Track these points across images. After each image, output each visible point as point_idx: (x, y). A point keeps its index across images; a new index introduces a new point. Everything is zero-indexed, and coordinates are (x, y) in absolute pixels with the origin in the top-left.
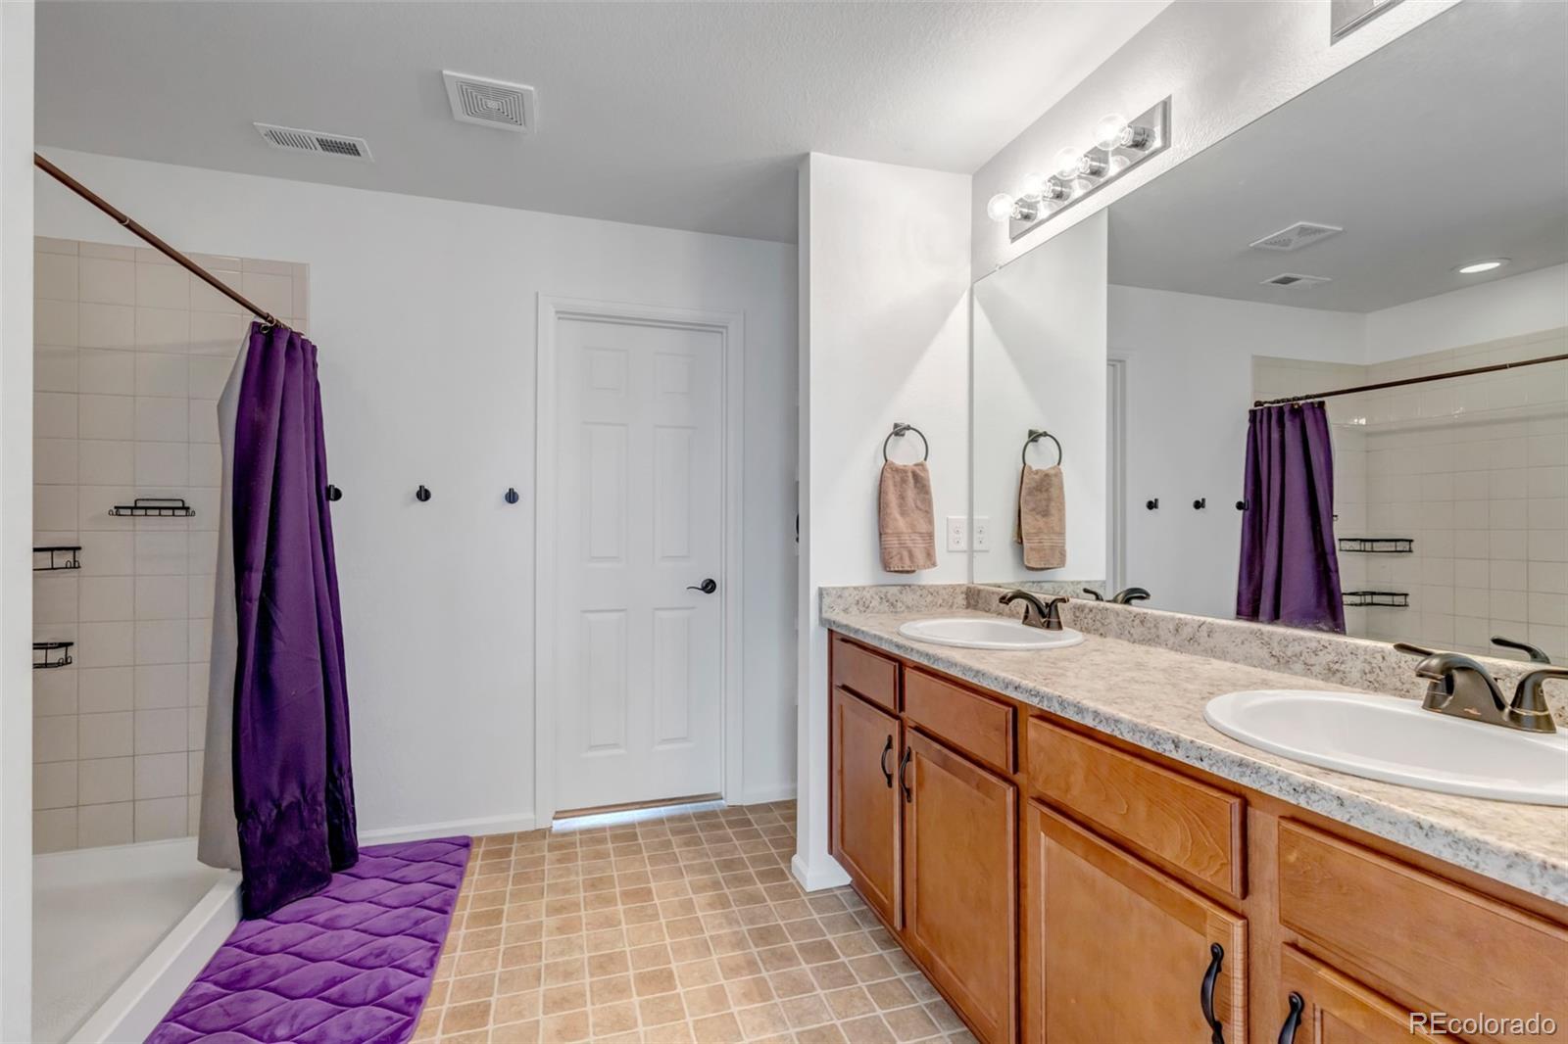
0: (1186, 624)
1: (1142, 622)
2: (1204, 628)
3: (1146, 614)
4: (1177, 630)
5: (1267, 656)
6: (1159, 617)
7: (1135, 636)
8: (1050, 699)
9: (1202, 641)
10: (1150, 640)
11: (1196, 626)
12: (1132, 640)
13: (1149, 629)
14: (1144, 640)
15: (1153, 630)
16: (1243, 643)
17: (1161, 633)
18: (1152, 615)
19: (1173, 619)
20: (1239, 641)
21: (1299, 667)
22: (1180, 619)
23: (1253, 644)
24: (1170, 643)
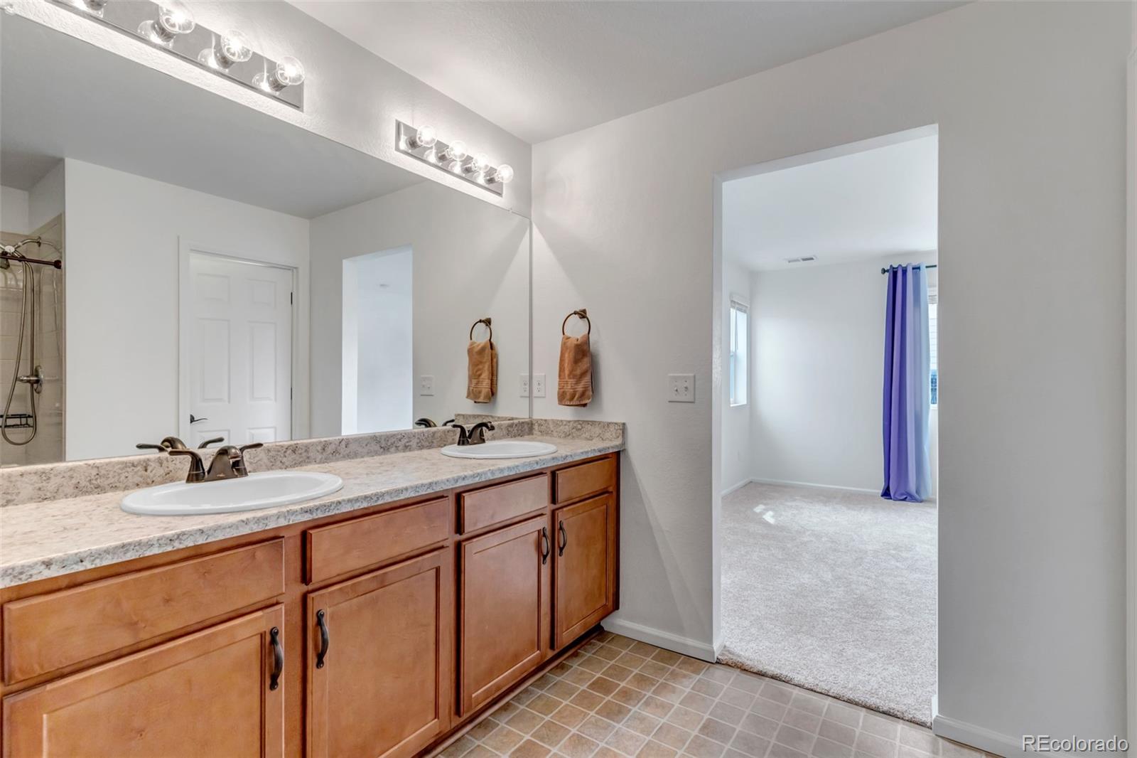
0: (330, 443)
1: (294, 451)
2: (343, 443)
3: (297, 444)
4: (324, 449)
5: (379, 448)
6: (310, 443)
7: (287, 464)
8: (485, 473)
9: (342, 451)
10: (301, 462)
11: (337, 443)
12: (284, 466)
13: (301, 454)
14: (295, 464)
15: (304, 454)
16: (366, 445)
17: (311, 454)
18: (302, 444)
19: (320, 442)
20: (364, 445)
21: (393, 449)
22: (326, 441)
23: (372, 444)
24: (318, 460)
